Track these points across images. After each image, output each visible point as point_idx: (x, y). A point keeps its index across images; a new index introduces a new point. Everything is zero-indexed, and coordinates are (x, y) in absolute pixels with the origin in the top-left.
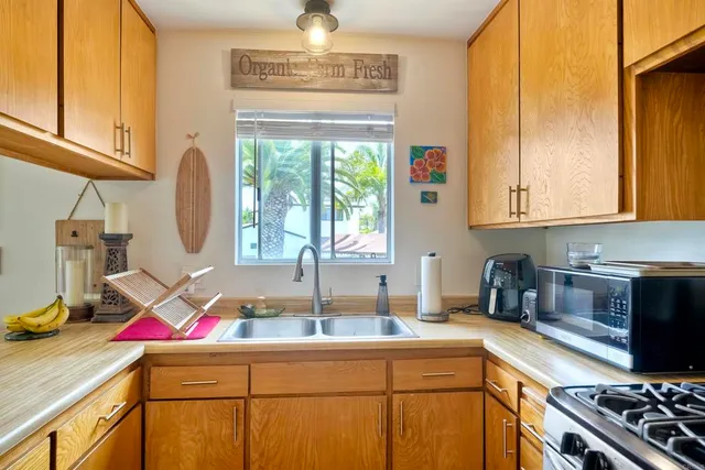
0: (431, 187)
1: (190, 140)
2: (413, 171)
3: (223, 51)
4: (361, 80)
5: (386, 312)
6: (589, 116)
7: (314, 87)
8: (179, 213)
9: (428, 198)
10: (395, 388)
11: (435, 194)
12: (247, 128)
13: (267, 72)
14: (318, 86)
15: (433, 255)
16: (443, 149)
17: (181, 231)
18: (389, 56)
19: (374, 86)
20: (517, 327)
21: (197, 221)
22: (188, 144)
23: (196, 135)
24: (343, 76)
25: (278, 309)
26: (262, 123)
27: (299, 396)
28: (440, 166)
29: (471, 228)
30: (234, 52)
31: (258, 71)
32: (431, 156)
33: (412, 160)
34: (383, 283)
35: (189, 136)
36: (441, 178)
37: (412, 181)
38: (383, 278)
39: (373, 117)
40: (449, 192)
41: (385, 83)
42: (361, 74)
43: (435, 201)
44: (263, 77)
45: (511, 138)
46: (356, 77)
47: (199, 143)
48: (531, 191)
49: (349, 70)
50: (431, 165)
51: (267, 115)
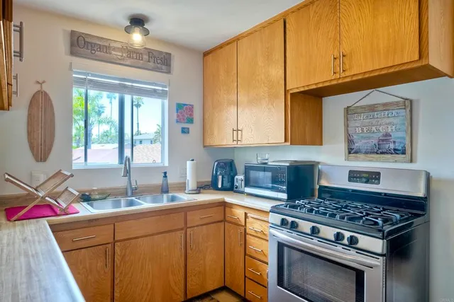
0: (186, 125)
1: (39, 85)
2: (178, 116)
3: (64, 31)
4: (151, 64)
5: (167, 192)
6: (272, 105)
7: (124, 63)
8: (30, 133)
9: (185, 131)
10: (188, 226)
11: (188, 129)
12: (81, 82)
13: (95, 49)
14: (127, 63)
15: (193, 160)
16: (192, 106)
17: (32, 148)
18: (167, 53)
19: (158, 68)
20: (232, 192)
21: (45, 141)
22: (37, 88)
23: (44, 82)
24: (142, 60)
25: (105, 195)
26: (91, 81)
27: (142, 237)
28: (191, 115)
29: (204, 147)
30: (73, 33)
31: (90, 47)
32: (186, 108)
33: (177, 110)
34: (165, 176)
35: (38, 82)
36: (191, 121)
37: (177, 122)
38: (165, 173)
39: (156, 85)
40: (195, 128)
41: (164, 67)
42: (152, 60)
43: (188, 133)
44: (94, 52)
45: (232, 106)
46: (149, 61)
47: (45, 88)
48: (243, 131)
49: (146, 57)
50: (186, 113)
51: (93, 75)
